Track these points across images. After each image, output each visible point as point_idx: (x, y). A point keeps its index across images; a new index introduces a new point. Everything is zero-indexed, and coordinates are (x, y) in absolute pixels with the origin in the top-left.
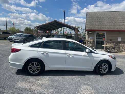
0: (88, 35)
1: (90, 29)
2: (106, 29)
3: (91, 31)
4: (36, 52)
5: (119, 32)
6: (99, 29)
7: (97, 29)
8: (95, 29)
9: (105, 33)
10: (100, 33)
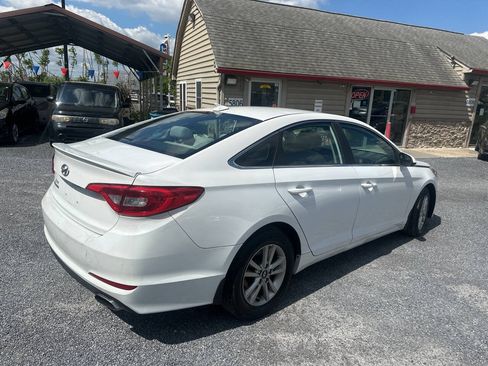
0: (224, 92)
1: (228, 65)
2: (283, 71)
3: (232, 77)
4: (272, 192)
5: (318, 82)
6: (261, 69)
7: (254, 68)
8: (247, 68)
9: (278, 83)
10: (264, 84)
